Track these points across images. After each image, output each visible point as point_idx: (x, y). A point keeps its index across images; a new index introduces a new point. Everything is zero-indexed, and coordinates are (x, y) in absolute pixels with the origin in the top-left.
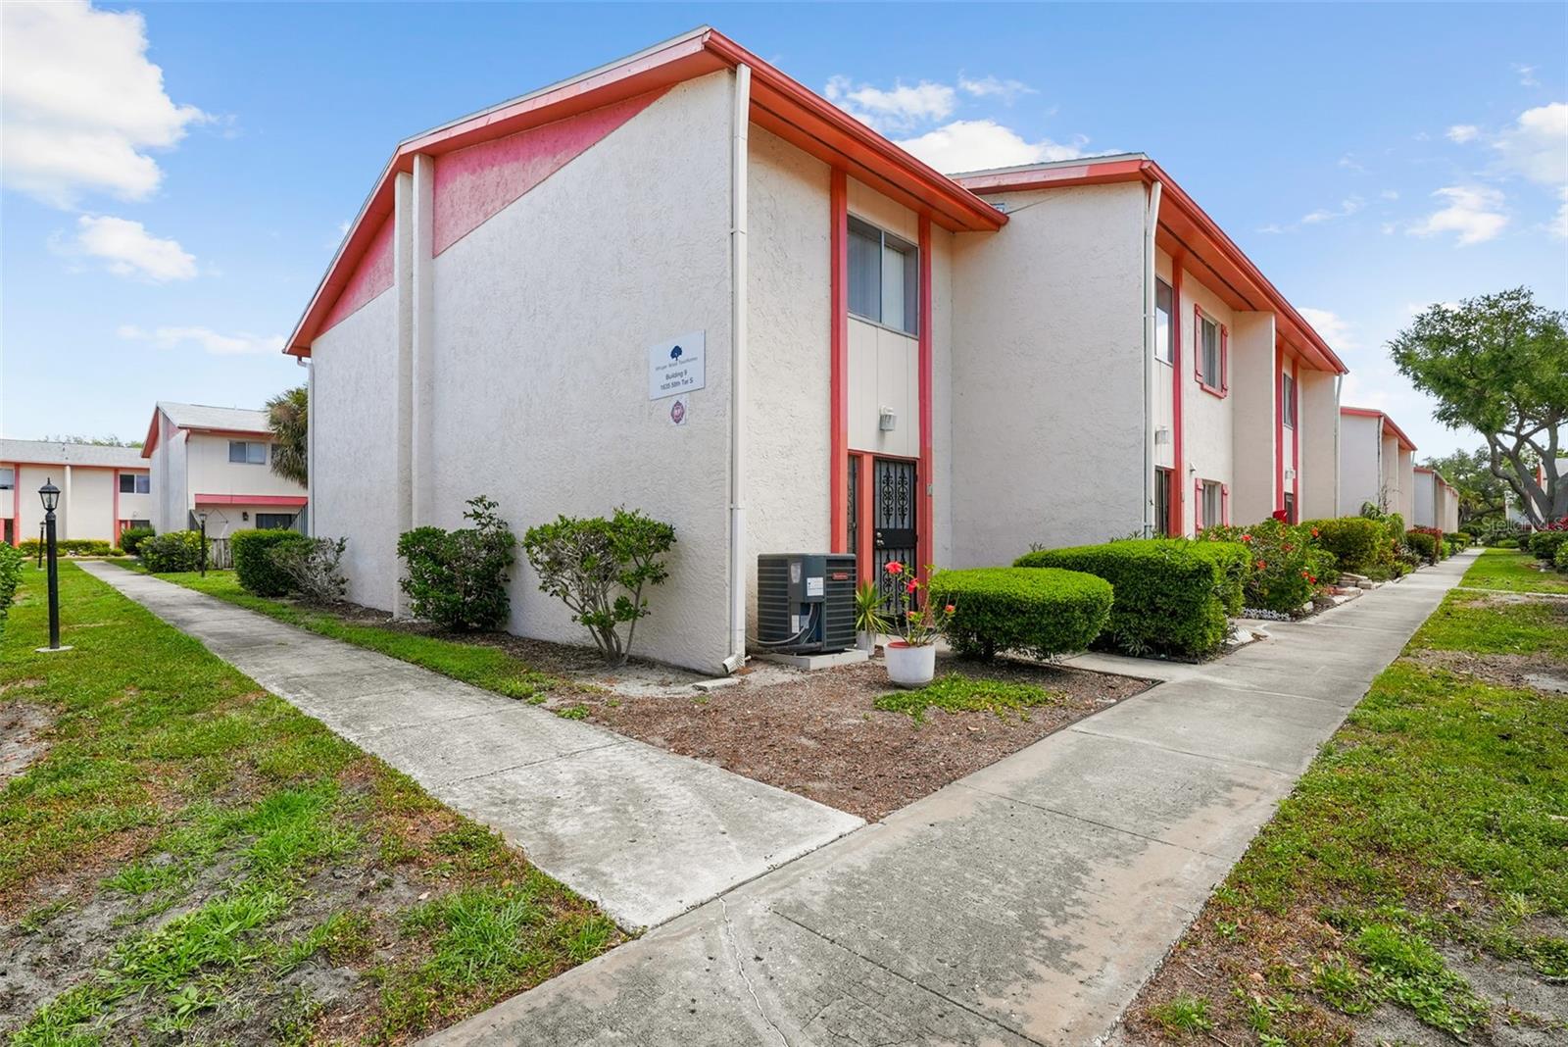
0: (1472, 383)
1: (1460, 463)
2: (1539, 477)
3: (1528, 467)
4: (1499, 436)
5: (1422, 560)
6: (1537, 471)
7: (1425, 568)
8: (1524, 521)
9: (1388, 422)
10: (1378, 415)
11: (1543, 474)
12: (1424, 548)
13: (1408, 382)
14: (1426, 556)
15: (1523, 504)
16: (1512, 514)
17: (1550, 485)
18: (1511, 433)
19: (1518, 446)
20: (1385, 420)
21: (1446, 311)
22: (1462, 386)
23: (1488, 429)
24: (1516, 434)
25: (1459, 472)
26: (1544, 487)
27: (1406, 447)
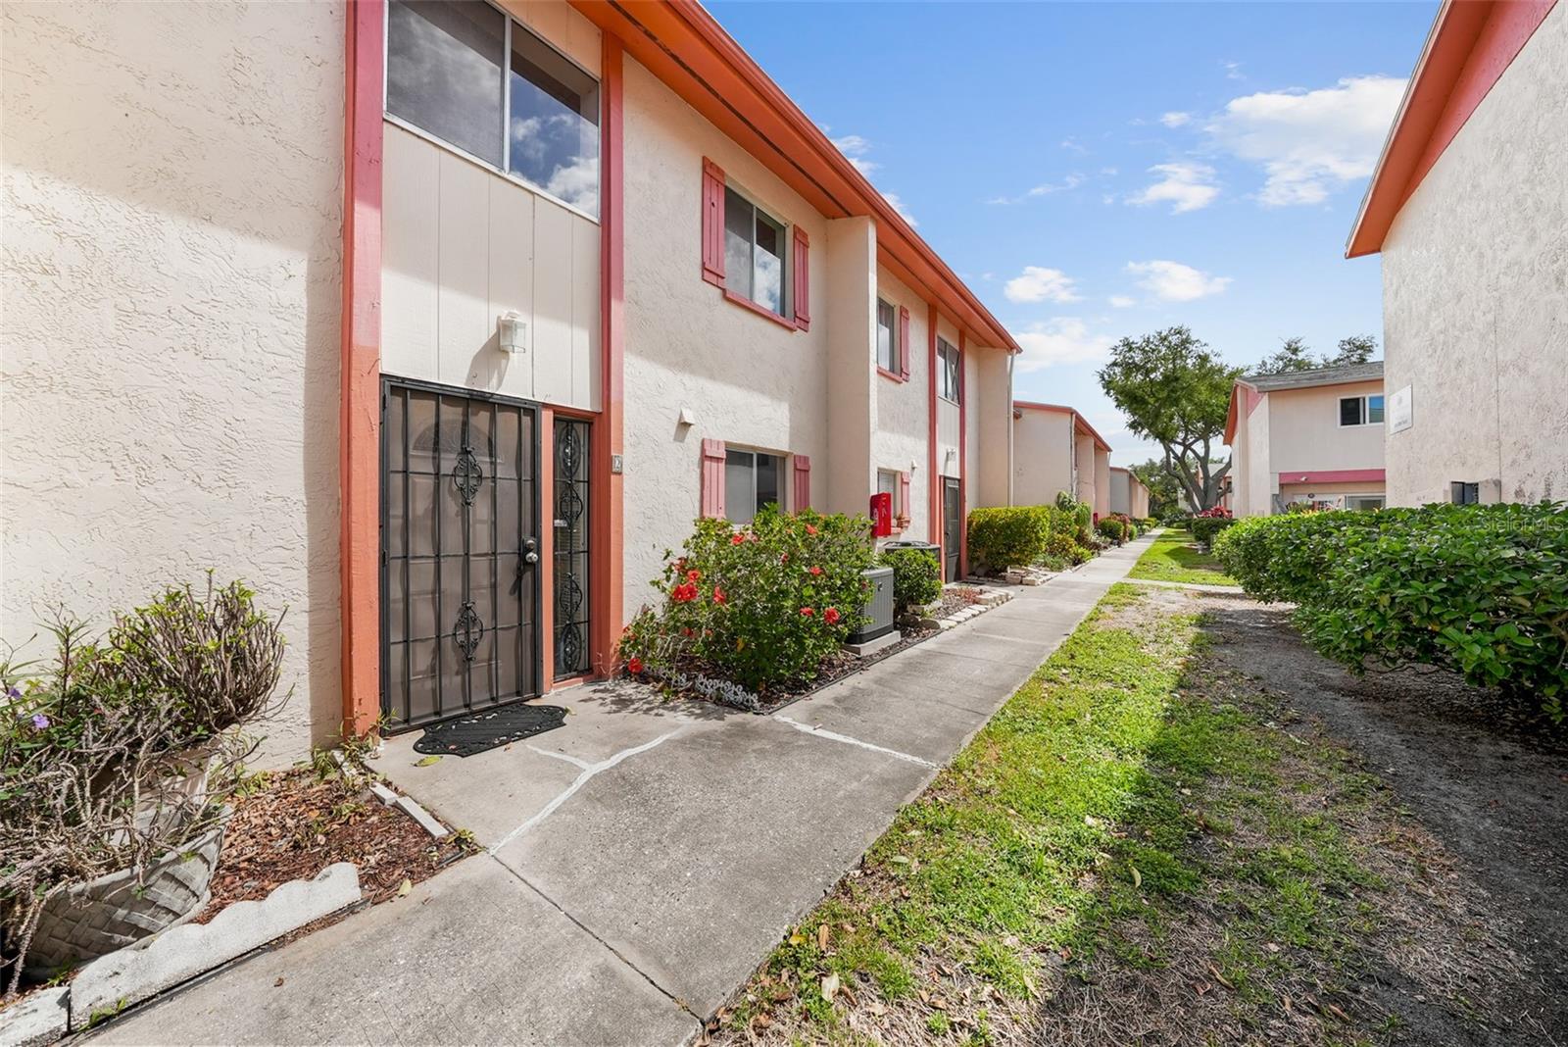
0: (1151, 401)
1: (1150, 468)
2: (1198, 477)
3: (1193, 471)
4: (1172, 446)
5: (1111, 543)
6: (1197, 473)
7: (1114, 550)
8: (1189, 509)
9: (1079, 419)
10: (1071, 412)
11: (1201, 475)
12: (1113, 533)
13: (1111, 402)
14: (1116, 539)
15: (1188, 498)
16: (1183, 505)
17: (1205, 482)
18: (1179, 444)
19: (1184, 453)
20: (1076, 417)
21: (1133, 343)
22: (1145, 402)
23: (1165, 437)
24: (1182, 444)
25: (1150, 475)
26: (1201, 483)
27: (1101, 448)
